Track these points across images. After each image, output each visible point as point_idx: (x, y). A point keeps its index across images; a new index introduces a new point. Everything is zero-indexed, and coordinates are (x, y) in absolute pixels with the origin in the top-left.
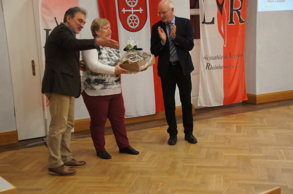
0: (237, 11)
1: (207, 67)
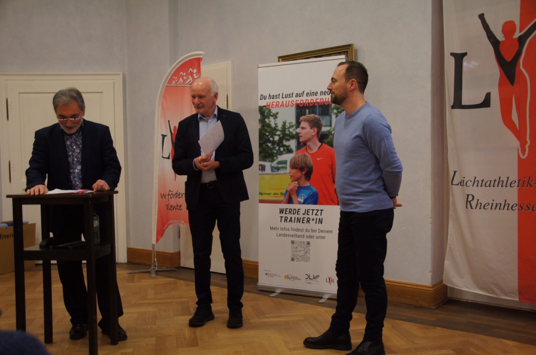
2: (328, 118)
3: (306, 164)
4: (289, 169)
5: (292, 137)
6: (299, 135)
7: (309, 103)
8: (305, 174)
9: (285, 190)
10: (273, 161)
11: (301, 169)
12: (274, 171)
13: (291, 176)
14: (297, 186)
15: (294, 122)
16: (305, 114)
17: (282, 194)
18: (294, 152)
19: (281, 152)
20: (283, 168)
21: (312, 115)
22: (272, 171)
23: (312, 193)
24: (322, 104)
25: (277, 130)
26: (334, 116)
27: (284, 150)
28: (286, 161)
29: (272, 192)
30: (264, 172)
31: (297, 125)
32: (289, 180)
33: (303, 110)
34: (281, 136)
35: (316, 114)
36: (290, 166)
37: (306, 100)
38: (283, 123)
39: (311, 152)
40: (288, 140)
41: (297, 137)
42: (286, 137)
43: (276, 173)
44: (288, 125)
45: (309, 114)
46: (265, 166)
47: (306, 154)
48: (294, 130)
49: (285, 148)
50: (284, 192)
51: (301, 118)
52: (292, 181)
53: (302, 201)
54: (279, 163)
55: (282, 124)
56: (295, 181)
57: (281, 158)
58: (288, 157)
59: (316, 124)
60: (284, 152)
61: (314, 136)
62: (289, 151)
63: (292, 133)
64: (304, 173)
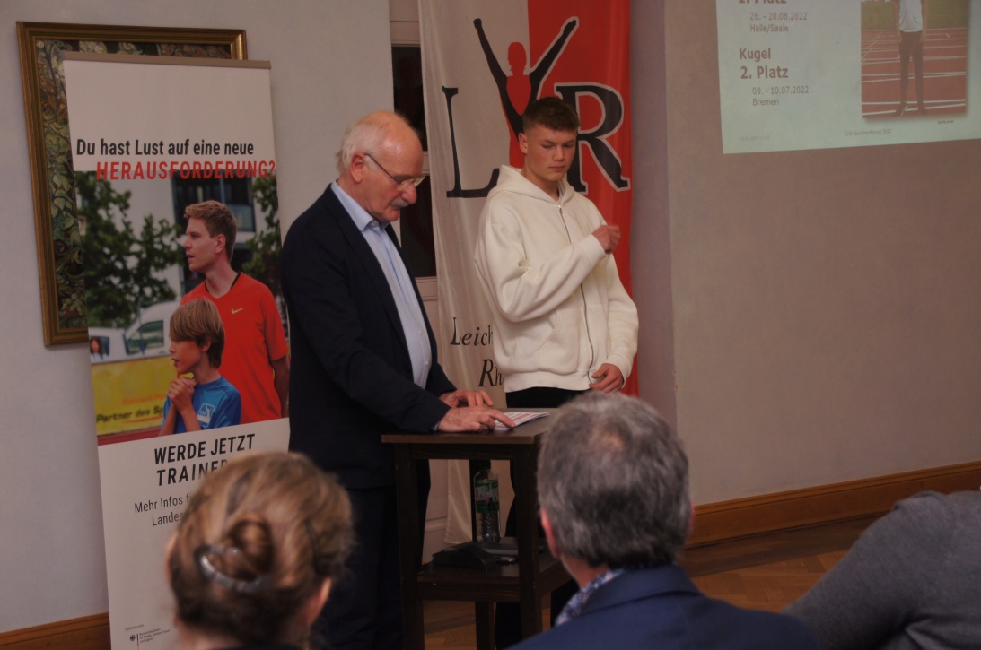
0: (591, 138)
1: (486, 374)
2: (246, 210)
3: (209, 326)
4: (168, 342)
5: (170, 258)
6: (187, 253)
7: (202, 172)
8: (209, 352)
9: (165, 400)
10: (127, 324)
11: (200, 340)
12: (134, 353)
13: (176, 361)
14: (193, 383)
15: (172, 221)
16: (196, 201)
17: (157, 410)
18: (179, 298)
19: (146, 299)
20: (155, 340)
21: (211, 203)
22: (128, 351)
23: (226, 397)
24: (232, 177)
25: (132, 241)
26: (258, 207)
27: (154, 293)
28: (162, 322)
29: (133, 408)
30: (106, 358)
31: (180, 228)
32: (171, 371)
33: (191, 189)
34: (144, 256)
35: (219, 200)
36: (171, 335)
37: (195, 163)
38: (146, 220)
39: (216, 296)
40: (161, 267)
41: (181, 257)
42: (156, 259)
43: (139, 355)
44: (157, 226)
45: (205, 200)
46: (108, 339)
47: (208, 301)
48: (173, 240)
49: (157, 289)
50: (161, 403)
51: (189, 209)
52: (179, 374)
53: (207, 420)
54: (144, 329)
55: (144, 224)
56: (186, 372)
57: (149, 315)
58: (162, 312)
59: (221, 225)
60: (155, 299)
61: (218, 254)
62: (167, 296)
63: (169, 247)
64: (205, 349)
